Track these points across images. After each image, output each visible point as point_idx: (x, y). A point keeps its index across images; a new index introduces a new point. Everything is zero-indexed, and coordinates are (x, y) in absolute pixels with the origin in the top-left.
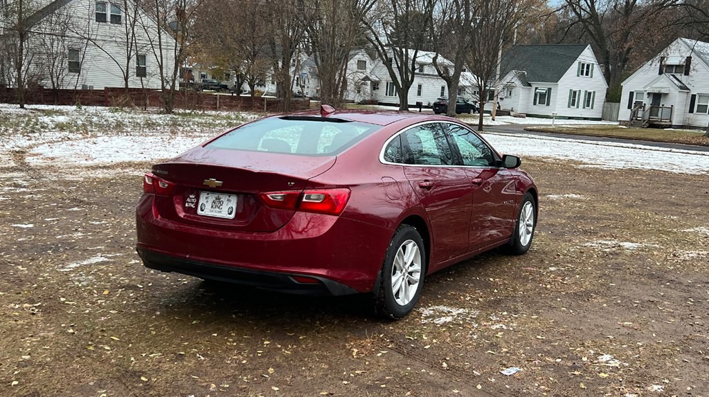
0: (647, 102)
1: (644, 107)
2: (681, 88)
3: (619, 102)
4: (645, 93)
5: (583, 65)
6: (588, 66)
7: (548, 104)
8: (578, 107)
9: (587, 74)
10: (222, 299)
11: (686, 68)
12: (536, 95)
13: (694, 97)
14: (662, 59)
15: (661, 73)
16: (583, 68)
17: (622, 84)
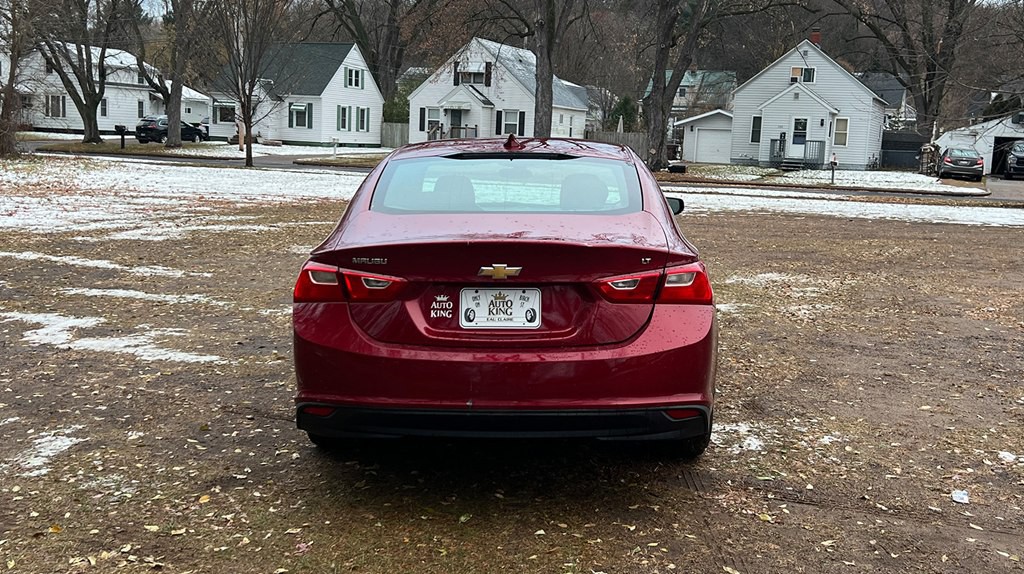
0: (445, 121)
1: (442, 128)
2: (484, 102)
3: (407, 121)
4: (442, 110)
5: (351, 71)
6: (357, 72)
7: (310, 127)
8: (350, 130)
9: (357, 85)
11: (485, 77)
12: (291, 113)
13: (499, 114)
14: (457, 64)
15: (456, 83)
16: (351, 75)
17: (408, 98)
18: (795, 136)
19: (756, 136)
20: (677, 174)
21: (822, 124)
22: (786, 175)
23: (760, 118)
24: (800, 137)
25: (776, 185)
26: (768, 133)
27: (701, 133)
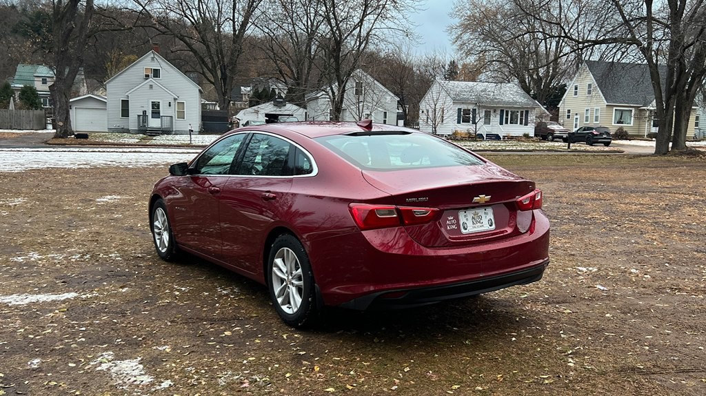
10: (383, 329)
18: (152, 113)
19: (125, 112)
20: (82, 140)
21: (170, 105)
22: (154, 138)
23: (128, 101)
24: (156, 114)
25: (155, 145)
26: (135, 111)
27: (78, 110)
